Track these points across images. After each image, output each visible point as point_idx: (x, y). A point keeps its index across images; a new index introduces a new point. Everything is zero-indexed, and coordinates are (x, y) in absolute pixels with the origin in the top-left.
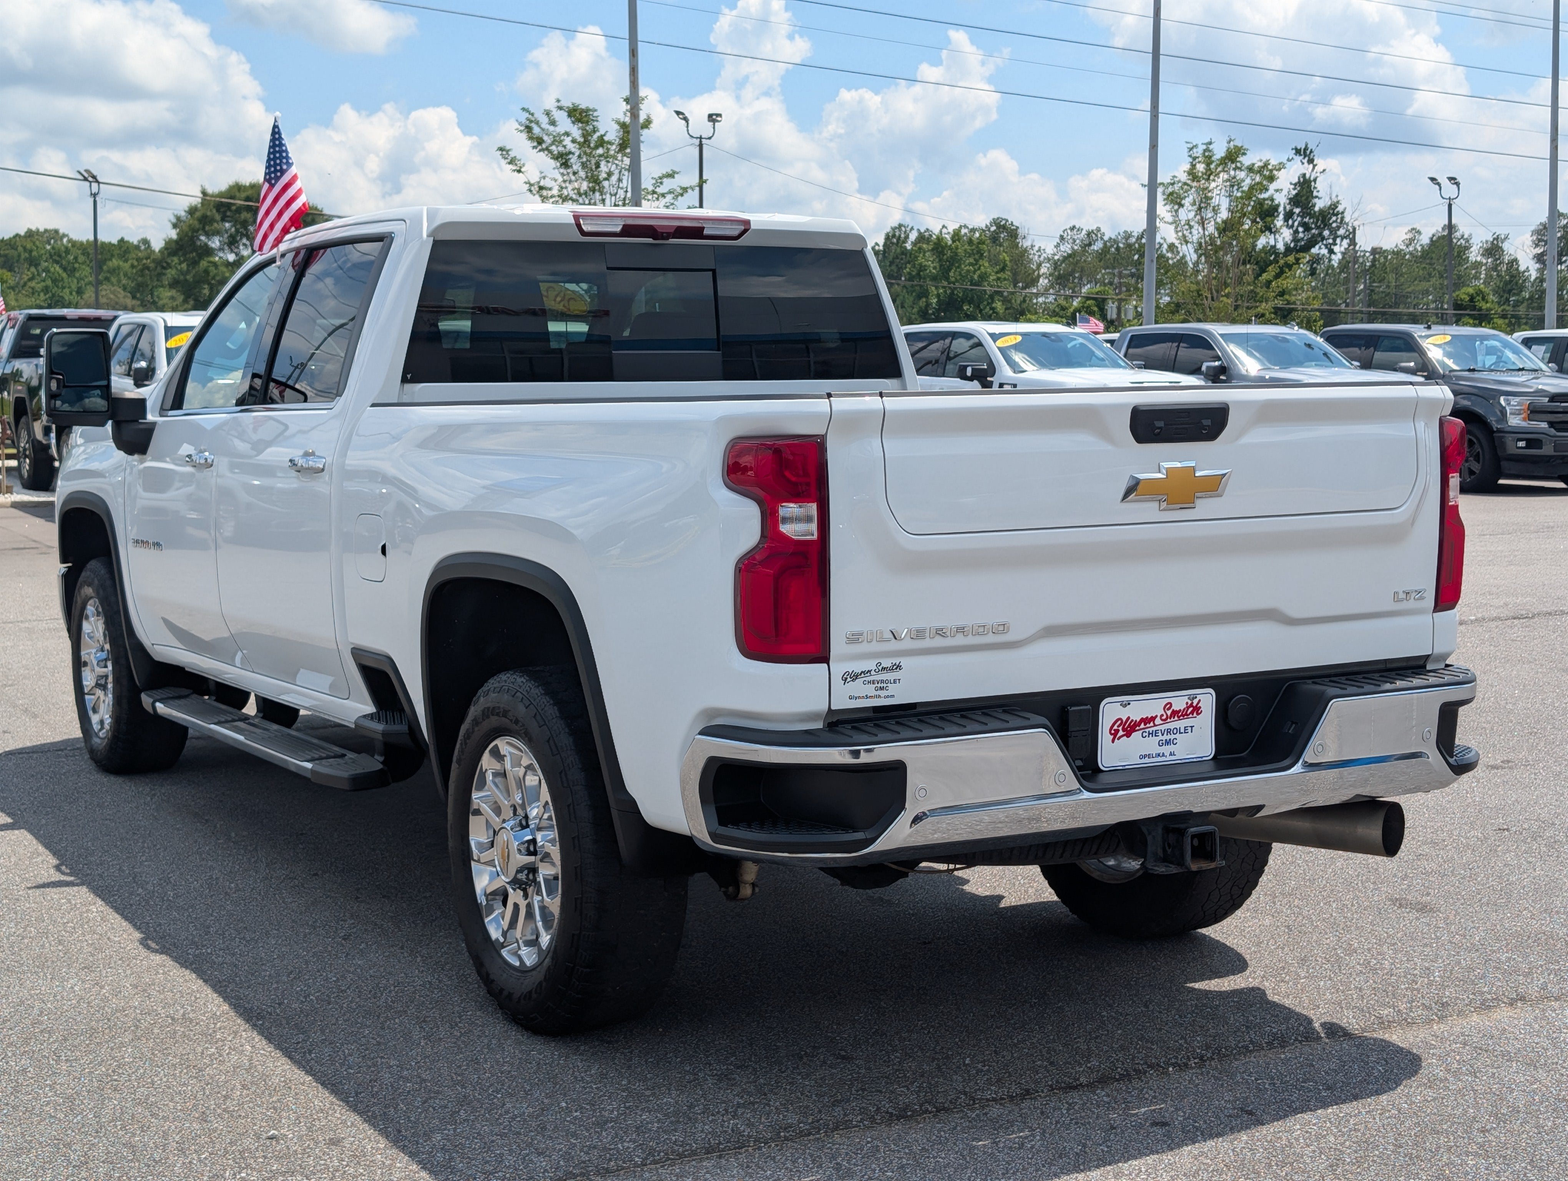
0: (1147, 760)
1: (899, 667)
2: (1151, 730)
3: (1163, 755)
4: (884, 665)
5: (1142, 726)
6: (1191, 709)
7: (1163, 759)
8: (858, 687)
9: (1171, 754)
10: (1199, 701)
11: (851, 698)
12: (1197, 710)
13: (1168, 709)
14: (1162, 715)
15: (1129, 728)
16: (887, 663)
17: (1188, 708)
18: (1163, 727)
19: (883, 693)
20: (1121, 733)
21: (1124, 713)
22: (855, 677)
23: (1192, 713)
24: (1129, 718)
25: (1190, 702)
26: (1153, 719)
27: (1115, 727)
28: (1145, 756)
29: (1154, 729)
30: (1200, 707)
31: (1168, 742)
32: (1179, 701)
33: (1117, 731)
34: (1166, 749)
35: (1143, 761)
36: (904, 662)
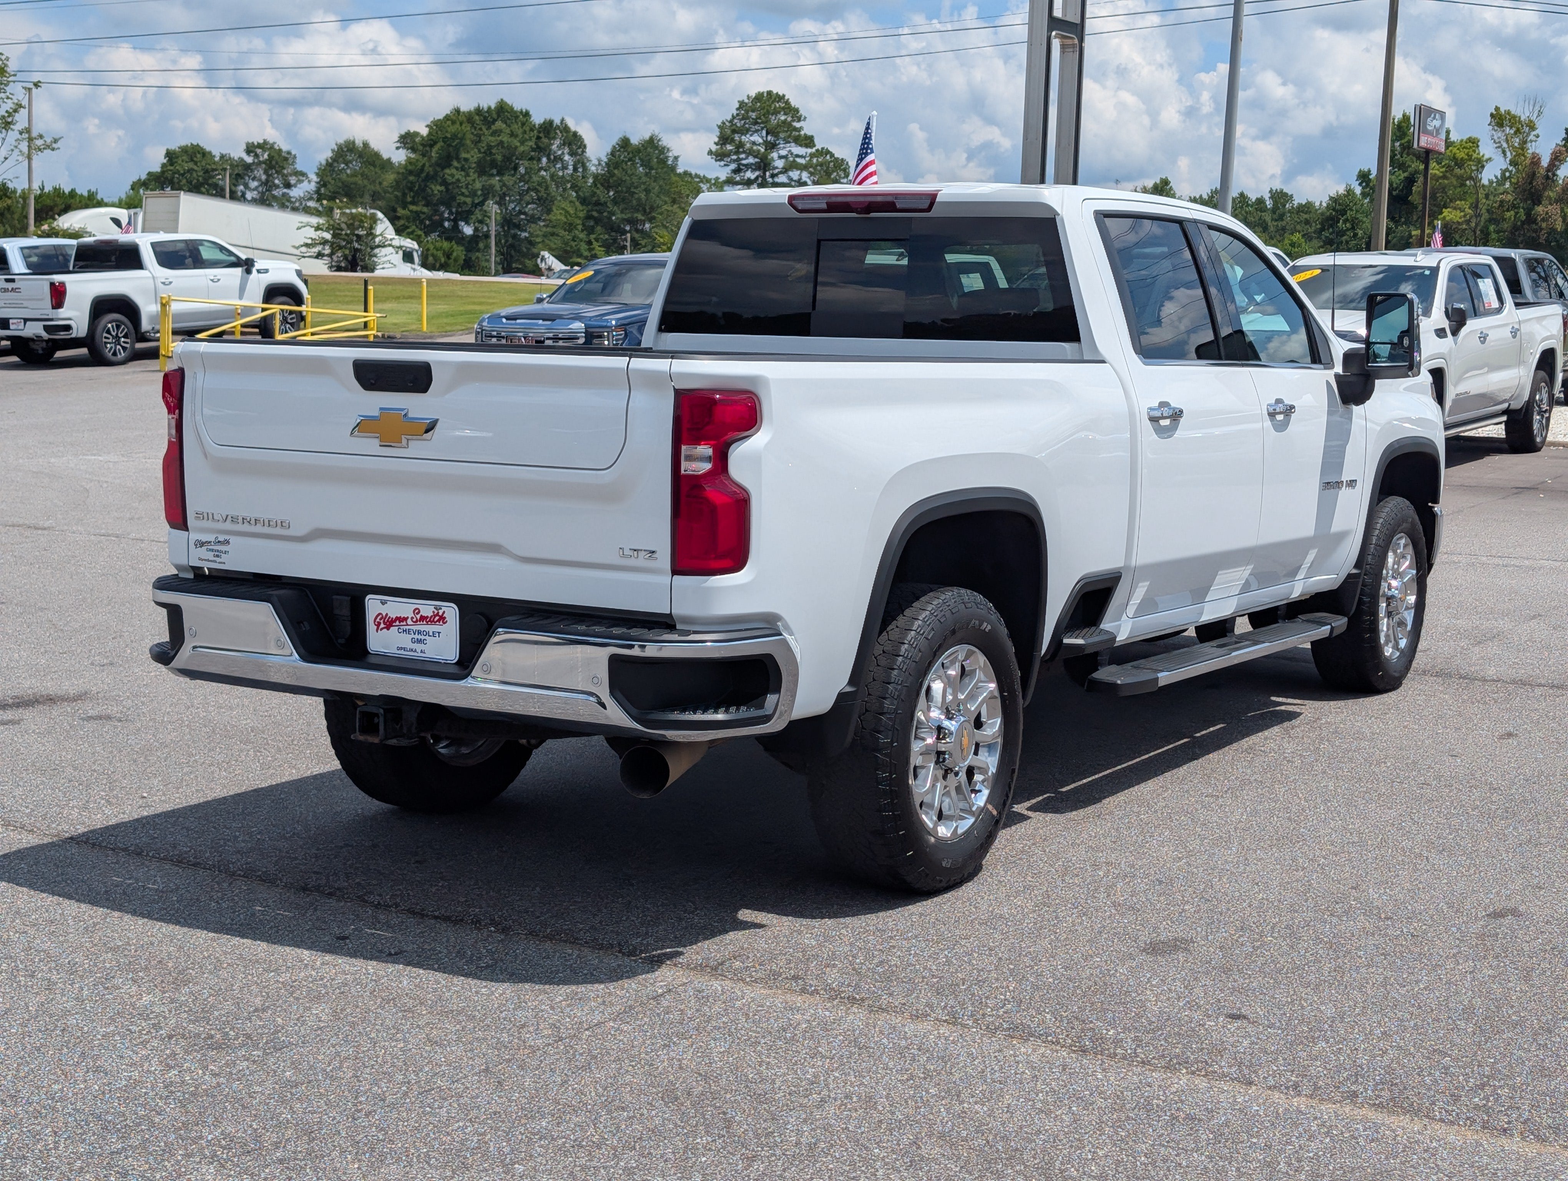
0: (402, 652)
1: (227, 542)
2: (405, 627)
3: (415, 651)
4: (220, 539)
5: (397, 623)
6: (437, 618)
7: (415, 654)
8: (203, 552)
9: (421, 652)
10: (444, 612)
11: (200, 559)
12: (442, 619)
13: (418, 613)
14: (412, 618)
15: (389, 623)
16: (221, 538)
17: (435, 616)
18: (415, 628)
19: (218, 560)
20: (382, 626)
21: (384, 610)
22: (202, 544)
23: (439, 621)
24: (387, 615)
25: (436, 612)
26: (405, 619)
27: (378, 620)
28: (401, 648)
29: (408, 627)
30: (445, 618)
31: (419, 641)
32: (427, 608)
33: (379, 623)
34: (419, 647)
35: (399, 652)
36: (233, 539)
